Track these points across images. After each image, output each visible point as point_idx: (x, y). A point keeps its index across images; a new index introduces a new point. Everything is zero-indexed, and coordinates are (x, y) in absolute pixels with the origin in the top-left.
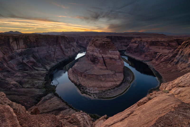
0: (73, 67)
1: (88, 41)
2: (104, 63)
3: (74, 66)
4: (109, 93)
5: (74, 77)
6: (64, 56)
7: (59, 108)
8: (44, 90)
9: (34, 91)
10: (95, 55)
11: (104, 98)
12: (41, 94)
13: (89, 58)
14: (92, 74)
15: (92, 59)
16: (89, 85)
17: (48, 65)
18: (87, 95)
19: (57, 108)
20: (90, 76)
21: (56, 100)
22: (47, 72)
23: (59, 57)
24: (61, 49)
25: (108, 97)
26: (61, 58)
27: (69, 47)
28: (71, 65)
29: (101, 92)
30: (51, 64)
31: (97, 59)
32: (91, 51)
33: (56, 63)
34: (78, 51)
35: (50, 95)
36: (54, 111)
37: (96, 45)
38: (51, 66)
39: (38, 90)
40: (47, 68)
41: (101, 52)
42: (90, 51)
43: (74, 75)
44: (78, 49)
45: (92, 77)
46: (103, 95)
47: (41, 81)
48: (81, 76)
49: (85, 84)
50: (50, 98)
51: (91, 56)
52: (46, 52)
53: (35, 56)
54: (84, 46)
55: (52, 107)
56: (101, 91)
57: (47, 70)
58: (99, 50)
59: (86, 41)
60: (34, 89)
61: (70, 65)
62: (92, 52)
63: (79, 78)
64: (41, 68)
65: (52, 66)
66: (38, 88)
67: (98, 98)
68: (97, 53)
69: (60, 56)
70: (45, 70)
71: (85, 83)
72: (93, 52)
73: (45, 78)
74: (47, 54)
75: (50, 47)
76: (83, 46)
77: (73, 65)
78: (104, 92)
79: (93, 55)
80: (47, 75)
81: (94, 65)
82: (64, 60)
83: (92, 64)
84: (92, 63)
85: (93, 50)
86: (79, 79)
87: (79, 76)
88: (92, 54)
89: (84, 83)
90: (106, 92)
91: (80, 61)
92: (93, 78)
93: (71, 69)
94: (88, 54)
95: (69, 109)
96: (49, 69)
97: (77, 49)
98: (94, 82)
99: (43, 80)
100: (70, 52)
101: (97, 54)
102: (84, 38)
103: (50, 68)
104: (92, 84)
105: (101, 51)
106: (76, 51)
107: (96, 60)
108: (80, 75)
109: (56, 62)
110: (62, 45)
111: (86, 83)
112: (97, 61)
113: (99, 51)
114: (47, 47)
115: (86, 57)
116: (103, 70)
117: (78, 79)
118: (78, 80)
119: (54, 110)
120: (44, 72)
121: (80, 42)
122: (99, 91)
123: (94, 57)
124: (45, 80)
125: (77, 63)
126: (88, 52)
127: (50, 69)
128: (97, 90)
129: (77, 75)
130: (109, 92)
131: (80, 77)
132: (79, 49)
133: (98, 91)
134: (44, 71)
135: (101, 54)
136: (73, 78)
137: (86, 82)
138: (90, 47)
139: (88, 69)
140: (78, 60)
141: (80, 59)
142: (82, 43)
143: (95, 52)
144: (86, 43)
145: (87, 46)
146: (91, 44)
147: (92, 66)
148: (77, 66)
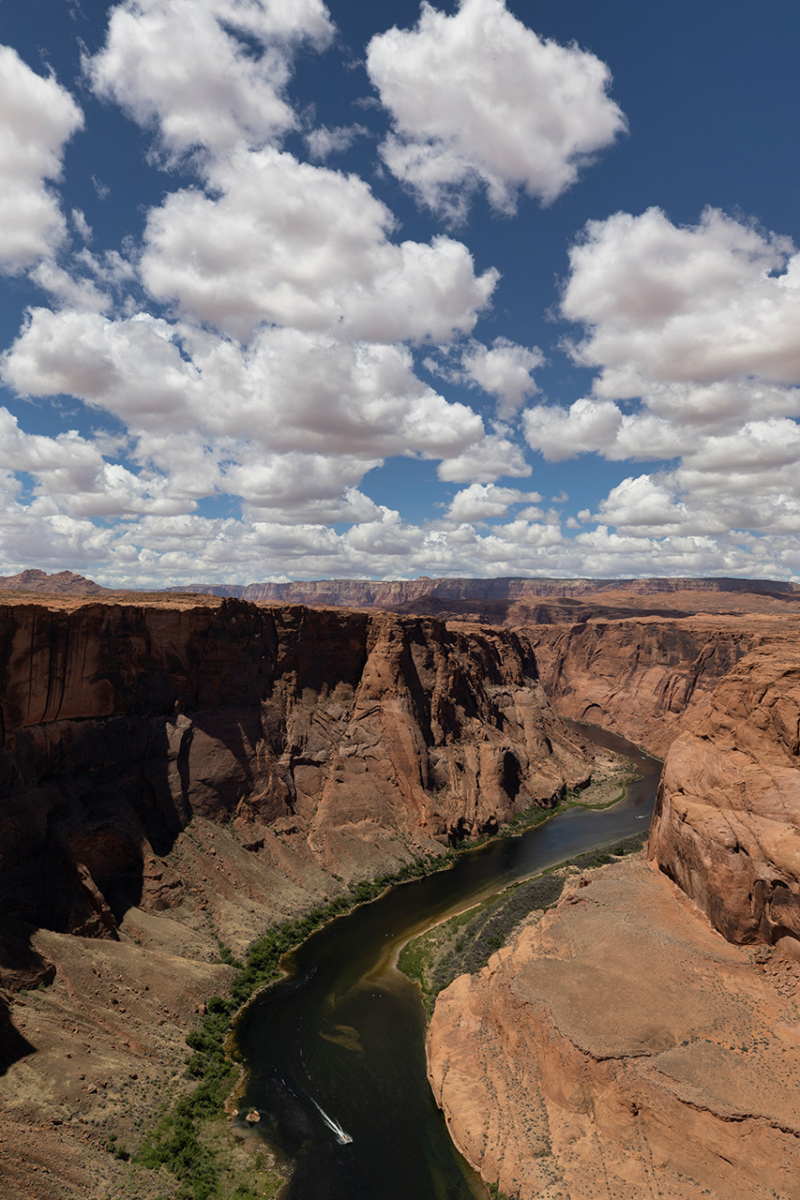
0: (494, 960)
1: (682, 683)
3: (504, 952)
5: (502, 1097)
8: (164, 1184)
9: (74, 1170)
10: (772, 851)
13: (696, 876)
14: (743, 1107)
15: (731, 903)
17: (238, 903)
20: (704, 1128)
22: (219, 976)
23: (362, 824)
26: (376, 845)
28: (471, 933)
30: (273, 897)
32: (716, 792)
33: (315, 890)
34: (558, 781)
38: (269, 911)
39: (103, 1172)
40: (229, 928)
42: (708, 799)
43: (494, 1075)
44: (561, 764)
45: (731, 1149)
48: (586, 1106)
51: (717, 858)
54: (629, 731)
57: (225, 954)
59: (654, 676)
61: (462, 930)
62: (732, 806)
63: (560, 1120)
64: (180, 919)
65: (279, 917)
66: (109, 1139)
70: (206, 949)
72: (743, 815)
73: (191, 1042)
76: (613, 729)
77: (497, 945)
79: (753, 849)
80: (218, 1007)
81: (757, 989)
82: (405, 872)
83: (735, 968)
84: (730, 949)
85: (742, 787)
86: (557, 1137)
87: (560, 1099)
88: (728, 840)
91: (574, 901)
92: (745, 1167)
93: (462, 983)
94: (686, 829)
96: (245, 943)
99: (171, 1061)
102: (629, 650)
103: (255, 937)
108: (570, 1090)
109: (320, 880)
115: (654, 865)
117: (549, 1144)
118: (544, 1153)
120: (199, 971)
121: (584, 682)
123: (767, 874)
124: (196, 1073)
125: (546, 920)
126: (682, 803)
127: (253, 950)
129: (539, 1074)
131: (569, 1117)
132: (568, 757)
134: (196, 956)
136: (486, 1114)
138: (706, 745)
139: (677, 1033)
140: (556, 887)
141: (578, 877)
142: (610, 694)
143: (769, 815)
144: (657, 704)
145: (674, 735)
146: (727, 721)
147: (733, 990)
148: (535, 956)
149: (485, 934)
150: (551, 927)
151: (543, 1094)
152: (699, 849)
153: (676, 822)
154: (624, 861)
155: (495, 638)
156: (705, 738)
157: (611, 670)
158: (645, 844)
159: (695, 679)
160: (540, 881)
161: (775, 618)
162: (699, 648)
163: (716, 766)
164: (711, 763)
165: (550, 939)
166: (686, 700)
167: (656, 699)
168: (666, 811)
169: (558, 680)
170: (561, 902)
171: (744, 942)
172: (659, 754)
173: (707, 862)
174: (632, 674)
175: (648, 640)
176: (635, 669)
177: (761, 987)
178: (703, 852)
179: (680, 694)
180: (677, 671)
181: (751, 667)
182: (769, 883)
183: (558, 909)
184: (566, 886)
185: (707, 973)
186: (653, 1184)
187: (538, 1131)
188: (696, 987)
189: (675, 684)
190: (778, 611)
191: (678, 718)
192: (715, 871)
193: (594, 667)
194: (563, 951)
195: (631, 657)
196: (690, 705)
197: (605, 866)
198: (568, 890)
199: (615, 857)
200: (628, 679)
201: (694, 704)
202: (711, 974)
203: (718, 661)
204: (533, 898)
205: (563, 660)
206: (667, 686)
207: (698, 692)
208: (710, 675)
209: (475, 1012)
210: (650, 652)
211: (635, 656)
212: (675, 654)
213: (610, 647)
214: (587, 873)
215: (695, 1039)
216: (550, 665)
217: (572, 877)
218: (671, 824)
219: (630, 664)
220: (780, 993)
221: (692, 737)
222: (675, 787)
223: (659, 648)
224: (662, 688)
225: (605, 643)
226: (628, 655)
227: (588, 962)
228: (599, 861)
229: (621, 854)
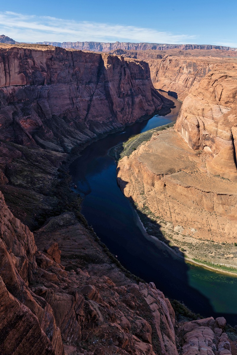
0: (133, 153)
1: (191, 79)
2: (232, 157)
3: (136, 151)
4: (232, 256)
5: (134, 183)
6: (111, 119)
7: (86, 254)
8: (55, 200)
9: (34, 197)
11: (213, 265)
12: (47, 207)
13: (187, 133)
15: (194, 140)
16: (173, 215)
17: (68, 138)
18: (163, 243)
19: (82, 254)
20: (180, 189)
21: (81, 232)
22: (64, 156)
23: (99, 119)
24: (108, 96)
25: (228, 266)
26: (104, 124)
27: (129, 92)
29: (207, 245)
30: (77, 137)
31: (213, 141)
32: (195, 112)
33: (88, 135)
35: (67, 216)
36: (75, 258)
37: (220, 93)
38: (76, 140)
39: (40, 197)
40: (66, 144)
41: (233, 121)
42: (193, 113)
46: (213, 254)
47: (50, 177)
48: (153, 185)
49: (161, 210)
50: (68, 224)
51: (193, 128)
52: (68, 101)
53: (41, 107)
55: (69, 247)
56: (207, 243)
57: (65, 150)
58: (225, 111)
59: (183, 77)
60: (33, 192)
61: (126, 146)
63: (147, 187)
64: (52, 142)
65: (79, 142)
66: (41, 191)
67: (194, 259)
68: (217, 123)
69: (101, 116)
70: (60, 149)
71: (162, 208)
72: (202, 118)
73: (58, 170)
74: (71, 106)
75: (80, 86)
77: (134, 149)
78: (217, 247)
80: (64, 163)
82: (110, 131)
83: (193, 155)
84: (193, 151)
85: (203, 110)
86: (146, 191)
87: (147, 183)
89: (159, 208)
90: (222, 250)
91: (155, 139)
93: (125, 158)
94: (186, 121)
95: (109, 265)
96: (70, 148)
97: (153, 100)
98: (191, 210)
99: (54, 175)
100: (130, 109)
101: (215, 124)
102: (178, 68)
103: (73, 146)
104: (181, 213)
105: (231, 118)
106: (146, 107)
107: (208, 143)
108: (150, 181)
109: (89, 132)
110: (110, 85)
111: (164, 207)
112: (211, 147)
113: (225, 116)
114: (71, 88)
115: (176, 130)
116: (224, 181)
117: (144, 192)
118: (142, 194)
119: (73, 255)
120: (59, 155)
121: (163, 78)
122: (200, 239)
123: (204, 133)
124: (59, 177)
125: (147, 144)
126: (186, 114)
127: (72, 149)
128: (193, 236)
129: (143, 178)
130: (233, 254)
131: (149, 187)
133: (198, 241)
134: (57, 151)
135: (227, 128)
137: (164, 204)
138: (195, 98)
139: (176, 170)
140: (150, 136)
141: (156, 133)
142: (170, 82)
143: (208, 118)
144: (183, 85)
145: (187, 95)
146: (202, 91)
147: (191, 160)
148: (144, 152)
149: (132, 147)
150: (148, 145)
151: (144, 182)
152: (189, 126)
153: (183, 119)
154: (168, 129)
155: (139, 63)
156: (195, 96)
157: (171, 75)
158: (174, 125)
159: (195, 78)
160: (146, 134)
161: (221, 59)
162: (198, 68)
163: (197, 104)
164: (195, 103)
165: (148, 148)
166: (191, 85)
167: (183, 84)
168: (181, 116)
169: (156, 78)
170: (151, 139)
171: (196, 149)
172: (182, 100)
173: (190, 130)
174: (177, 76)
175: (184, 65)
176: (178, 75)
177: (198, 160)
178: (189, 127)
179: (190, 83)
180: (190, 76)
181: (212, 75)
182: (205, 135)
183: (150, 141)
184: (153, 135)
185: (185, 156)
186: (167, 200)
187: (142, 190)
188: (183, 159)
189: (189, 79)
190: (223, 57)
191: (188, 90)
192: (192, 132)
193: (167, 74)
194: (151, 151)
195: (178, 71)
196: (192, 86)
197: (163, 130)
198: (153, 136)
199: (166, 128)
200: (176, 78)
201: (193, 86)
202: (187, 156)
203: (202, 72)
204: (145, 138)
205: (158, 71)
206: (187, 80)
207: (195, 82)
208: (200, 77)
209: (128, 165)
210: (183, 69)
211: (179, 70)
212: (190, 70)
213: (172, 67)
214: (159, 132)
215: (180, 171)
216: (154, 73)
217: (155, 133)
218: (182, 120)
219: (177, 73)
220: (202, 161)
221: (192, 96)
222: (185, 109)
223: (186, 68)
224: (185, 81)
225: (171, 66)
226: (177, 70)
227: (157, 154)
228: (162, 129)
229: (168, 127)
